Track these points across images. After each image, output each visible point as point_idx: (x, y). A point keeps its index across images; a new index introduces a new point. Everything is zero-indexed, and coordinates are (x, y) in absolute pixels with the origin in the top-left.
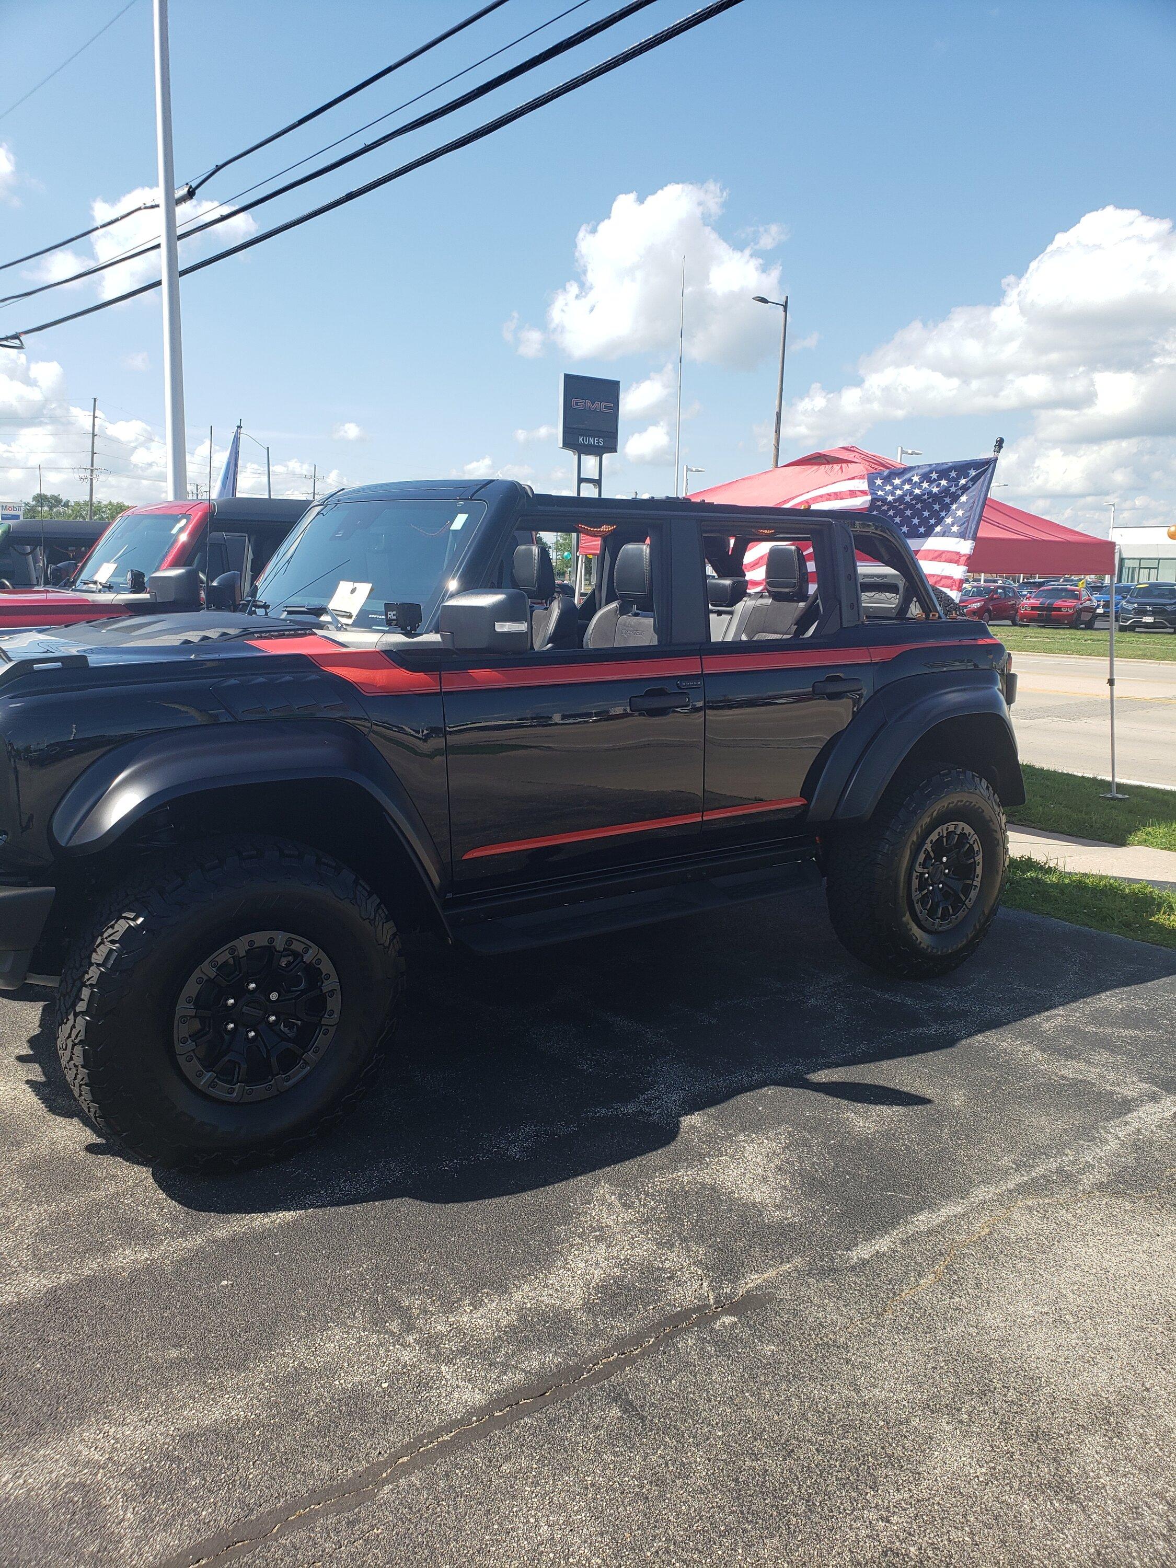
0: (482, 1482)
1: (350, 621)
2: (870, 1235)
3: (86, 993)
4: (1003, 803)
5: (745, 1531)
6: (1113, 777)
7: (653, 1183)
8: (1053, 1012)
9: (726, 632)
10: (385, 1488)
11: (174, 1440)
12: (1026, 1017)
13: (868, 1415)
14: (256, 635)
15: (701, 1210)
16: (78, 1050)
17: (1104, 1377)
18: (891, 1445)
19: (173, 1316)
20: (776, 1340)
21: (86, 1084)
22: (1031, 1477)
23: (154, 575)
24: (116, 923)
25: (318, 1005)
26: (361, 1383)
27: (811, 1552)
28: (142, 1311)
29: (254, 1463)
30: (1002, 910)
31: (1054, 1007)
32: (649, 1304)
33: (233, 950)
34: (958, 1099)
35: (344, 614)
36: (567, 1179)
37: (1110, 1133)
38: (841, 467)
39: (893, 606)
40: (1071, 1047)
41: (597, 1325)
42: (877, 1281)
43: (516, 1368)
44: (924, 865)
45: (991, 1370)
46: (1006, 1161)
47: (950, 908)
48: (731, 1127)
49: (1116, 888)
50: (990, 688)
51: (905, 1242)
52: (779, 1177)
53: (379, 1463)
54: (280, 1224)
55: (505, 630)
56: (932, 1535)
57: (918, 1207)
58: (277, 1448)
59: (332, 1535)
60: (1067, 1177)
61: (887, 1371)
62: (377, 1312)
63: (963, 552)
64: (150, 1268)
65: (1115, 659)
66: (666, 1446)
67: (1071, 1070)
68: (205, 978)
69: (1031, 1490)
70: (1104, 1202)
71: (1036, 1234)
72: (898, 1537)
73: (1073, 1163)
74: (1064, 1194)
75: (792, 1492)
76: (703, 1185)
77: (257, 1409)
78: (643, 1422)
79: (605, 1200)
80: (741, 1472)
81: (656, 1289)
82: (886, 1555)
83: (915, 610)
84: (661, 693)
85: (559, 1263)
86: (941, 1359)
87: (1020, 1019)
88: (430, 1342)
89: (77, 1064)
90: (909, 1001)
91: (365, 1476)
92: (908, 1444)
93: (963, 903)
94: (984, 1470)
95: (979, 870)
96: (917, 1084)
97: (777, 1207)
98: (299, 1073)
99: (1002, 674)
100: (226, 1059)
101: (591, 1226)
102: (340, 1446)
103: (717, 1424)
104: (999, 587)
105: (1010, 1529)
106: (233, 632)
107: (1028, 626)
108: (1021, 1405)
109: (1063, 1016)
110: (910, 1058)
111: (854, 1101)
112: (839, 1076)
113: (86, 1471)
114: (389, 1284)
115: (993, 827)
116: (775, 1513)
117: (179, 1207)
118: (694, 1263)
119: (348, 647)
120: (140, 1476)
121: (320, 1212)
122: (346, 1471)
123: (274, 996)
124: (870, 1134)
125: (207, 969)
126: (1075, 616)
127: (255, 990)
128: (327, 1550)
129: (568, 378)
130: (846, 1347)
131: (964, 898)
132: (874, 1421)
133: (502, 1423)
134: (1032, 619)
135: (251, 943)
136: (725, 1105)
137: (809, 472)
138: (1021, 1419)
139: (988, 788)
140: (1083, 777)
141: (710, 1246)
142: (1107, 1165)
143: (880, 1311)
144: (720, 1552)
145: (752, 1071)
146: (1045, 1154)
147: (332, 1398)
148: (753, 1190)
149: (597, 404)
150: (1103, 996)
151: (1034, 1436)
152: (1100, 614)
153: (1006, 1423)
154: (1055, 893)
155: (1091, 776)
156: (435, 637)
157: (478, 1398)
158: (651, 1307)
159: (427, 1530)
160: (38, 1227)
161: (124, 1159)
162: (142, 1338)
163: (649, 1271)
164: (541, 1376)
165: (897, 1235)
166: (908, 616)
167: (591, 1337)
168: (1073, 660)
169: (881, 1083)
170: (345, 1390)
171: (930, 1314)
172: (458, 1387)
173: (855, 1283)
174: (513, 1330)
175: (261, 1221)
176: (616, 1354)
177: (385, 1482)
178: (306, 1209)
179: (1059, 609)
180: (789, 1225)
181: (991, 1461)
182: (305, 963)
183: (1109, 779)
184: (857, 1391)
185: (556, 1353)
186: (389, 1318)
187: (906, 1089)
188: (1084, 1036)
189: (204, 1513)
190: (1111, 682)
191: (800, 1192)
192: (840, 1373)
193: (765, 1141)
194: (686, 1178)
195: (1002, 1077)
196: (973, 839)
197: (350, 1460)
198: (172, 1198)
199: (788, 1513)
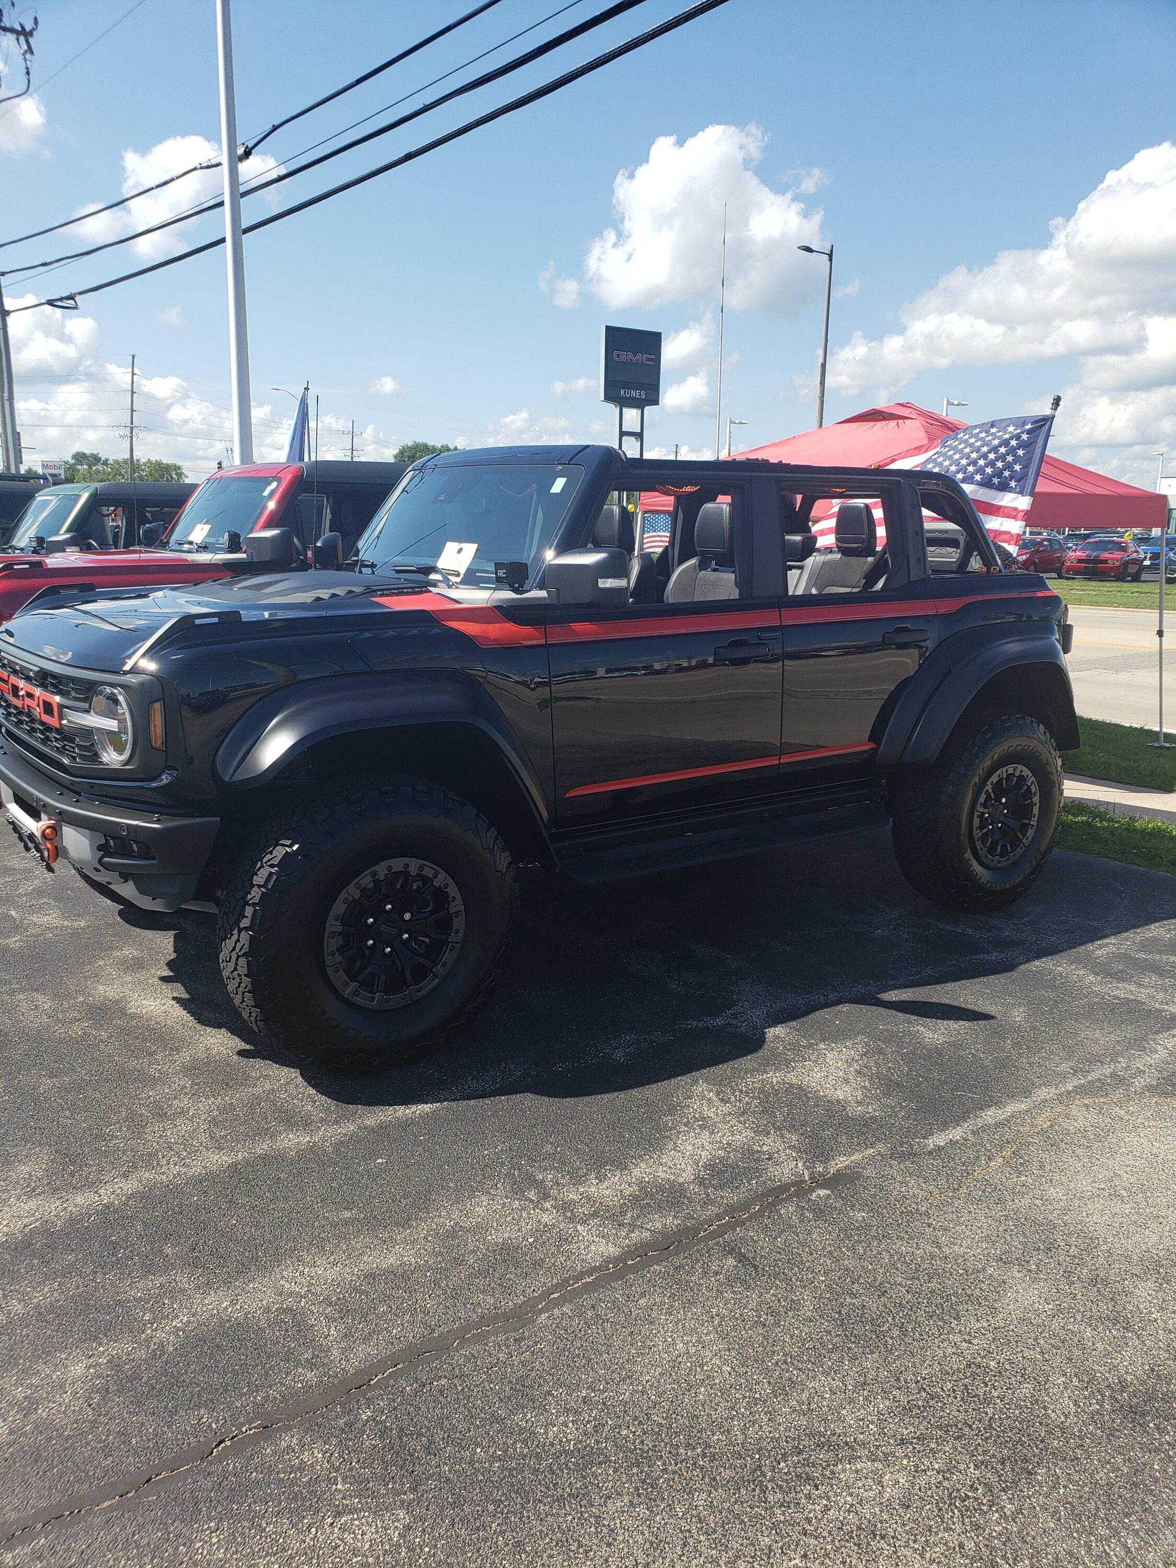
0: (623, 1312)
1: (458, 580)
2: (944, 1127)
3: (249, 911)
4: (1059, 747)
5: (849, 1349)
6: (1161, 727)
7: (746, 1083)
8: (1105, 941)
9: (796, 586)
10: (543, 1315)
11: (359, 1278)
12: (1079, 945)
13: (950, 1266)
14: (379, 593)
15: (790, 1105)
16: (243, 961)
17: (1155, 1238)
18: (970, 1287)
19: (340, 1186)
20: (866, 1208)
21: (249, 992)
22: (1092, 1312)
23: (251, 536)
24: (274, 849)
25: (445, 924)
26: (510, 1238)
27: (907, 1364)
28: (313, 1182)
29: (429, 1296)
30: (1055, 850)
31: (1106, 936)
32: (752, 1179)
33: (374, 874)
34: (1018, 1015)
35: (453, 572)
36: (669, 1078)
37: (1160, 1044)
38: (898, 424)
39: (954, 560)
40: (1122, 971)
41: (708, 1195)
42: (952, 1164)
43: (642, 1227)
44: (985, 805)
45: (1055, 1232)
46: (1064, 1067)
47: (1009, 846)
48: (812, 1037)
49: (1164, 830)
50: (1048, 638)
51: (974, 1133)
52: (859, 1079)
53: (534, 1298)
54: (420, 1114)
55: (608, 586)
56: (1008, 1353)
57: (986, 1105)
58: (447, 1285)
59: (503, 1348)
60: (1119, 1081)
61: (964, 1233)
62: (515, 1184)
63: (1020, 508)
64: (312, 1149)
65: (1165, 611)
66: (777, 1287)
67: (1122, 991)
68: (351, 899)
69: (1092, 1321)
70: (1154, 1101)
71: (1093, 1126)
72: (979, 1354)
73: (1126, 1069)
74: (1119, 1093)
75: (888, 1321)
76: (791, 1086)
77: (424, 1257)
78: (756, 1269)
79: (704, 1096)
80: (843, 1307)
81: (757, 1168)
82: (970, 1367)
83: (975, 564)
84: (742, 644)
85: (670, 1146)
86: (1011, 1223)
87: (1074, 947)
88: (565, 1207)
89: (241, 973)
90: (970, 932)
91: (524, 1307)
92: (984, 1287)
93: (1021, 841)
94: (1051, 1306)
95: (1036, 810)
96: (980, 1002)
97: (859, 1103)
98: (428, 985)
99: (1059, 626)
100: (367, 971)
101: (694, 1117)
102: (499, 1285)
103: (819, 1271)
104: (1045, 540)
105: (1075, 1350)
106: (358, 590)
107: (1074, 578)
108: (1082, 1259)
109: (1114, 944)
110: (973, 981)
111: (923, 1017)
112: (908, 996)
113: (290, 1300)
114: (523, 1162)
115: (1049, 769)
116: (874, 1336)
117: (329, 1100)
118: (789, 1147)
119: (461, 603)
120: (336, 1304)
121: (454, 1104)
122: (508, 1303)
123: (407, 916)
124: (939, 1044)
125: (352, 891)
126: (1122, 568)
127: (391, 910)
128: (501, 1359)
129: (611, 331)
130: (927, 1214)
131: (1021, 837)
132: (955, 1270)
133: (634, 1269)
134: (1078, 572)
135: (390, 868)
136: (805, 1019)
137: (866, 428)
138: (1082, 1269)
139: (1045, 732)
140: (1131, 727)
141: (802, 1134)
142: (1157, 1070)
143: (956, 1186)
144: (830, 1364)
145: (828, 991)
146: (1100, 1061)
147: (487, 1249)
148: (836, 1089)
149: (639, 356)
150: (1152, 927)
151: (1094, 1281)
152: (1147, 567)
153: (1069, 1272)
154: (1106, 835)
155: (1138, 726)
156: (543, 594)
157: (613, 1250)
158: (754, 1182)
159: (582, 1346)
160: (210, 1116)
161: (273, 1062)
162: (317, 1203)
163: (749, 1153)
164: (664, 1233)
165: (968, 1127)
166: (968, 570)
167: (705, 1204)
168: (1119, 612)
169: (948, 1002)
170: (497, 1244)
171: (1000, 1190)
172: (594, 1242)
173: (933, 1165)
174: (635, 1199)
175: (403, 1112)
176: (727, 1218)
177: (542, 1311)
178: (441, 1102)
179: (1105, 561)
180: (871, 1118)
181: (1057, 1300)
182: (434, 886)
183: (1157, 729)
184: (939, 1248)
185: (675, 1217)
186: (527, 1188)
187: (969, 1007)
188: (1133, 962)
189: (394, 1331)
190: (1160, 633)
191: (878, 1091)
192: (923, 1234)
193: (844, 1049)
194: (775, 1079)
195: (1059, 997)
196: (1030, 782)
197: (510, 1295)
198: (322, 1094)
199: (884, 1336)
